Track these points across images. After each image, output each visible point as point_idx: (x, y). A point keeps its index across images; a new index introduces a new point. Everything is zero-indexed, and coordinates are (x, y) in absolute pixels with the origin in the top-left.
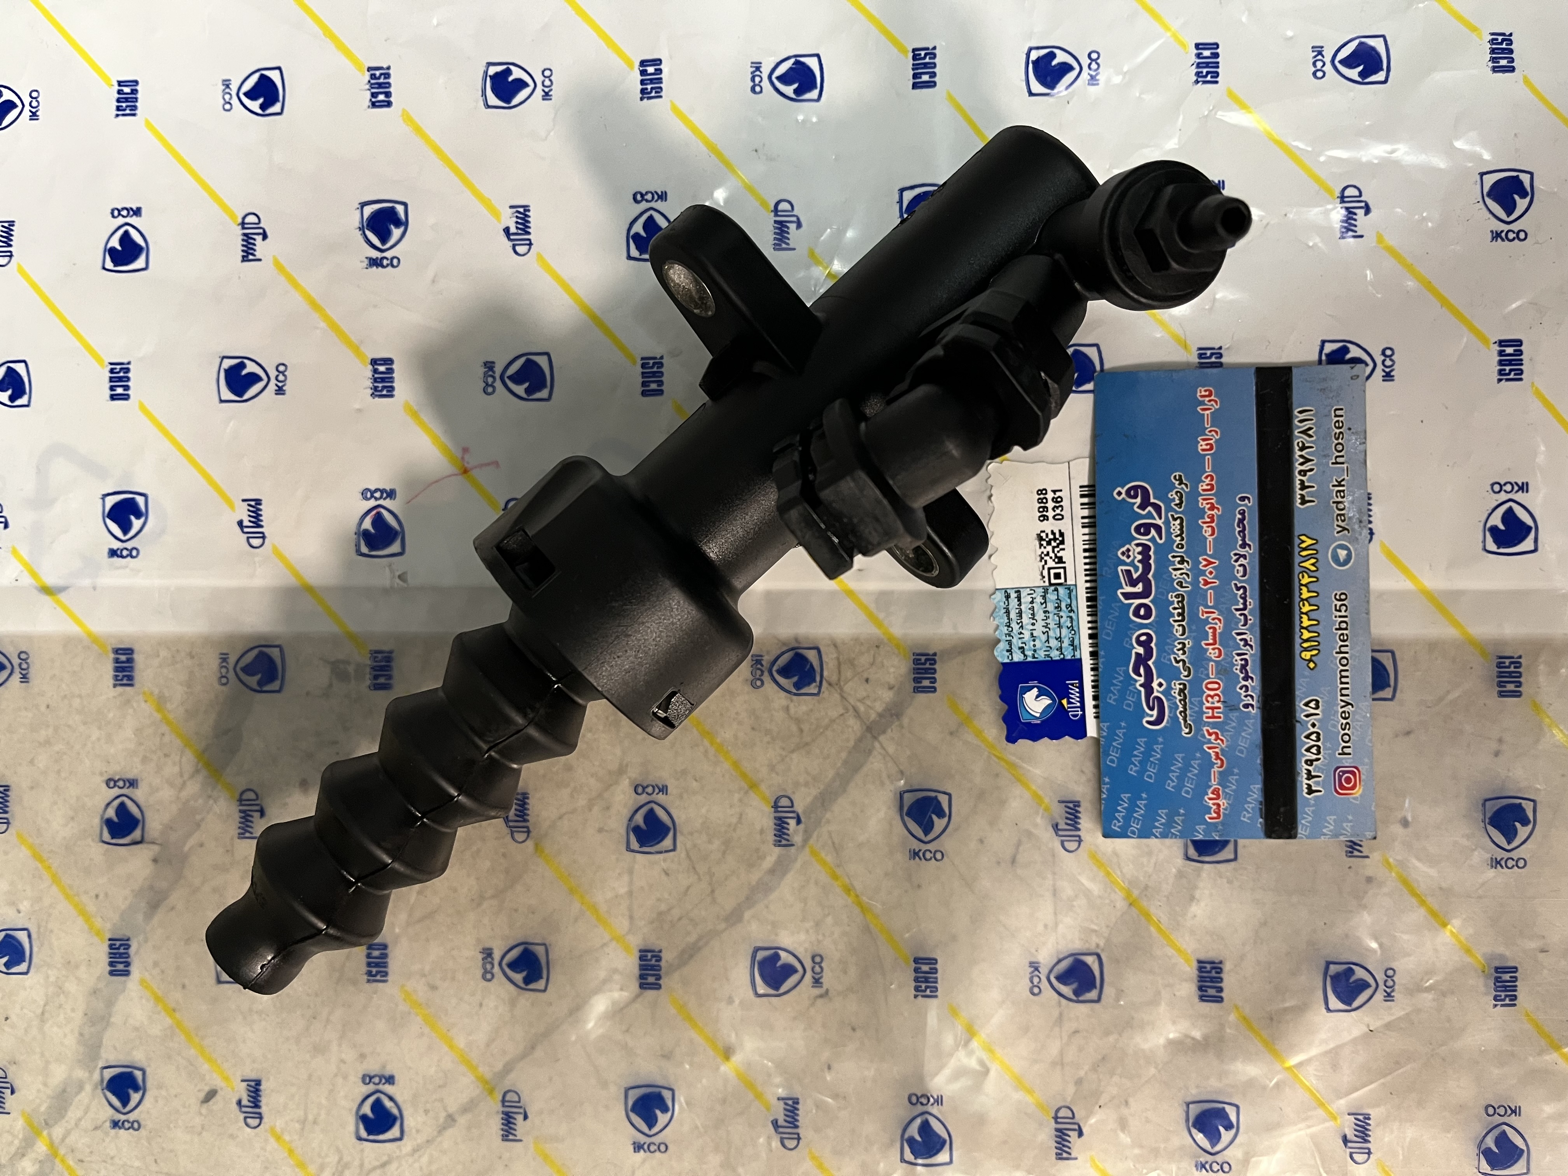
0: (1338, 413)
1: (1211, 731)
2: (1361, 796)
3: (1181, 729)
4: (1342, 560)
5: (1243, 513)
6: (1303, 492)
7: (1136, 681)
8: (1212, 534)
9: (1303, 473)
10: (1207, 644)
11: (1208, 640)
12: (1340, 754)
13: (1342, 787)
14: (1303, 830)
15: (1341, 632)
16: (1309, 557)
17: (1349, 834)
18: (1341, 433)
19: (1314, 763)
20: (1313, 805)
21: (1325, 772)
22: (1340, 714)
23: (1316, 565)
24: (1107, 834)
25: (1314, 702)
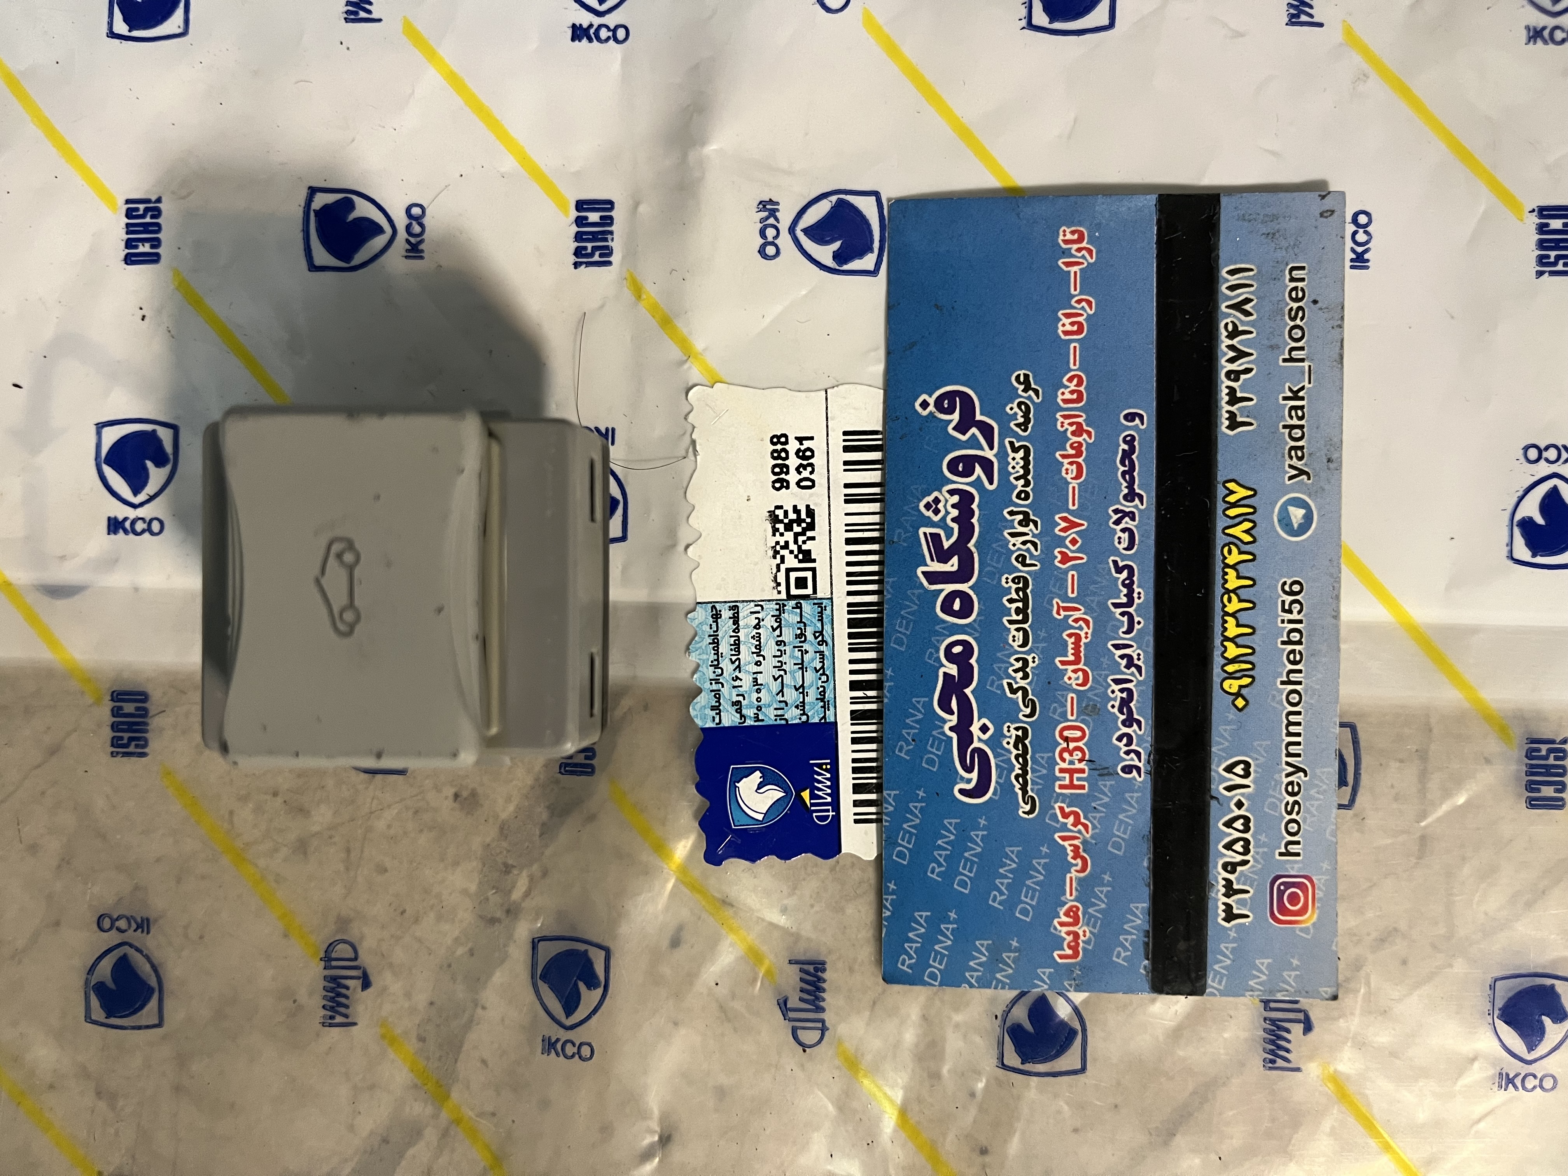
0: (1295, 273)
1: (1067, 810)
2: (1314, 924)
3: (1018, 806)
4: (1296, 526)
5: (1129, 441)
6: (1233, 408)
7: (944, 721)
8: (1078, 476)
9: (1234, 375)
10: (1063, 663)
11: (1066, 656)
12: (1281, 854)
13: (1283, 910)
14: (1217, 980)
15: (1290, 647)
16: (1241, 519)
17: (1293, 990)
18: (1300, 308)
19: (1239, 869)
20: (1234, 940)
21: (1256, 883)
22: (1284, 786)
23: (1253, 532)
24: (891, 977)
25: (1242, 766)
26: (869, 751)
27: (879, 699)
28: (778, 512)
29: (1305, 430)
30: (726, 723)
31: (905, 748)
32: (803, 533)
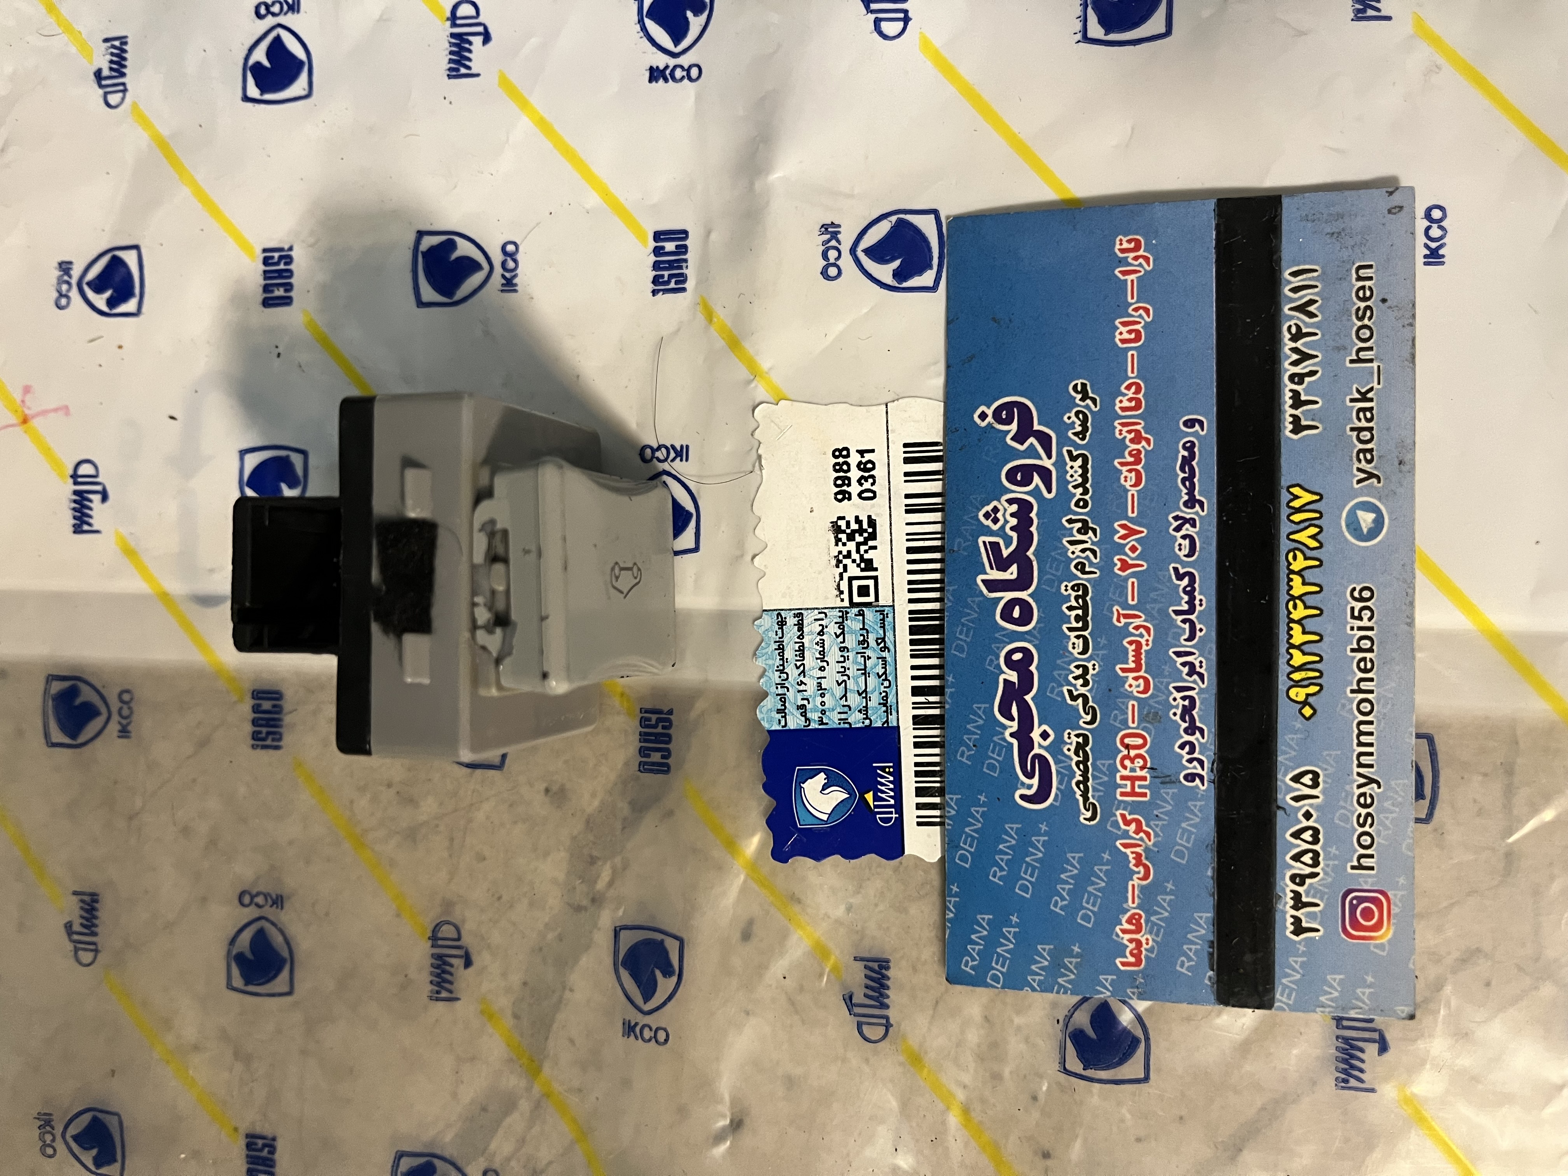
0: (1362, 272)
1: (1129, 817)
2: (1389, 941)
3: (1079, 813)
4: (1365, 530)
5: (1190, 447)
6: (1297, 412)
7: (1005, 727)
8: (1136, 485)
9: (1298, 378)
10: (1124, 670)
11: (1127, 663)
12: (1353, 868)
13: (1355, 925)
14: (1285, 995)
15: (1360, 655)
16: (1307, 524)
17: (1367, 1008)
18: (1368, 308)
19: (1308, 881)
20: (1304, 954)
21: (1326, 896)
22: (1355, 798)
23: (1319, 537)
24: (954, 978)
25: (1310, 776)
26: (932, 755)
27: (941, 705)
28: (840, 523)
29: (1374, 432)
30: (791, 725)
31: (967, 753)
32: (865, 543)
